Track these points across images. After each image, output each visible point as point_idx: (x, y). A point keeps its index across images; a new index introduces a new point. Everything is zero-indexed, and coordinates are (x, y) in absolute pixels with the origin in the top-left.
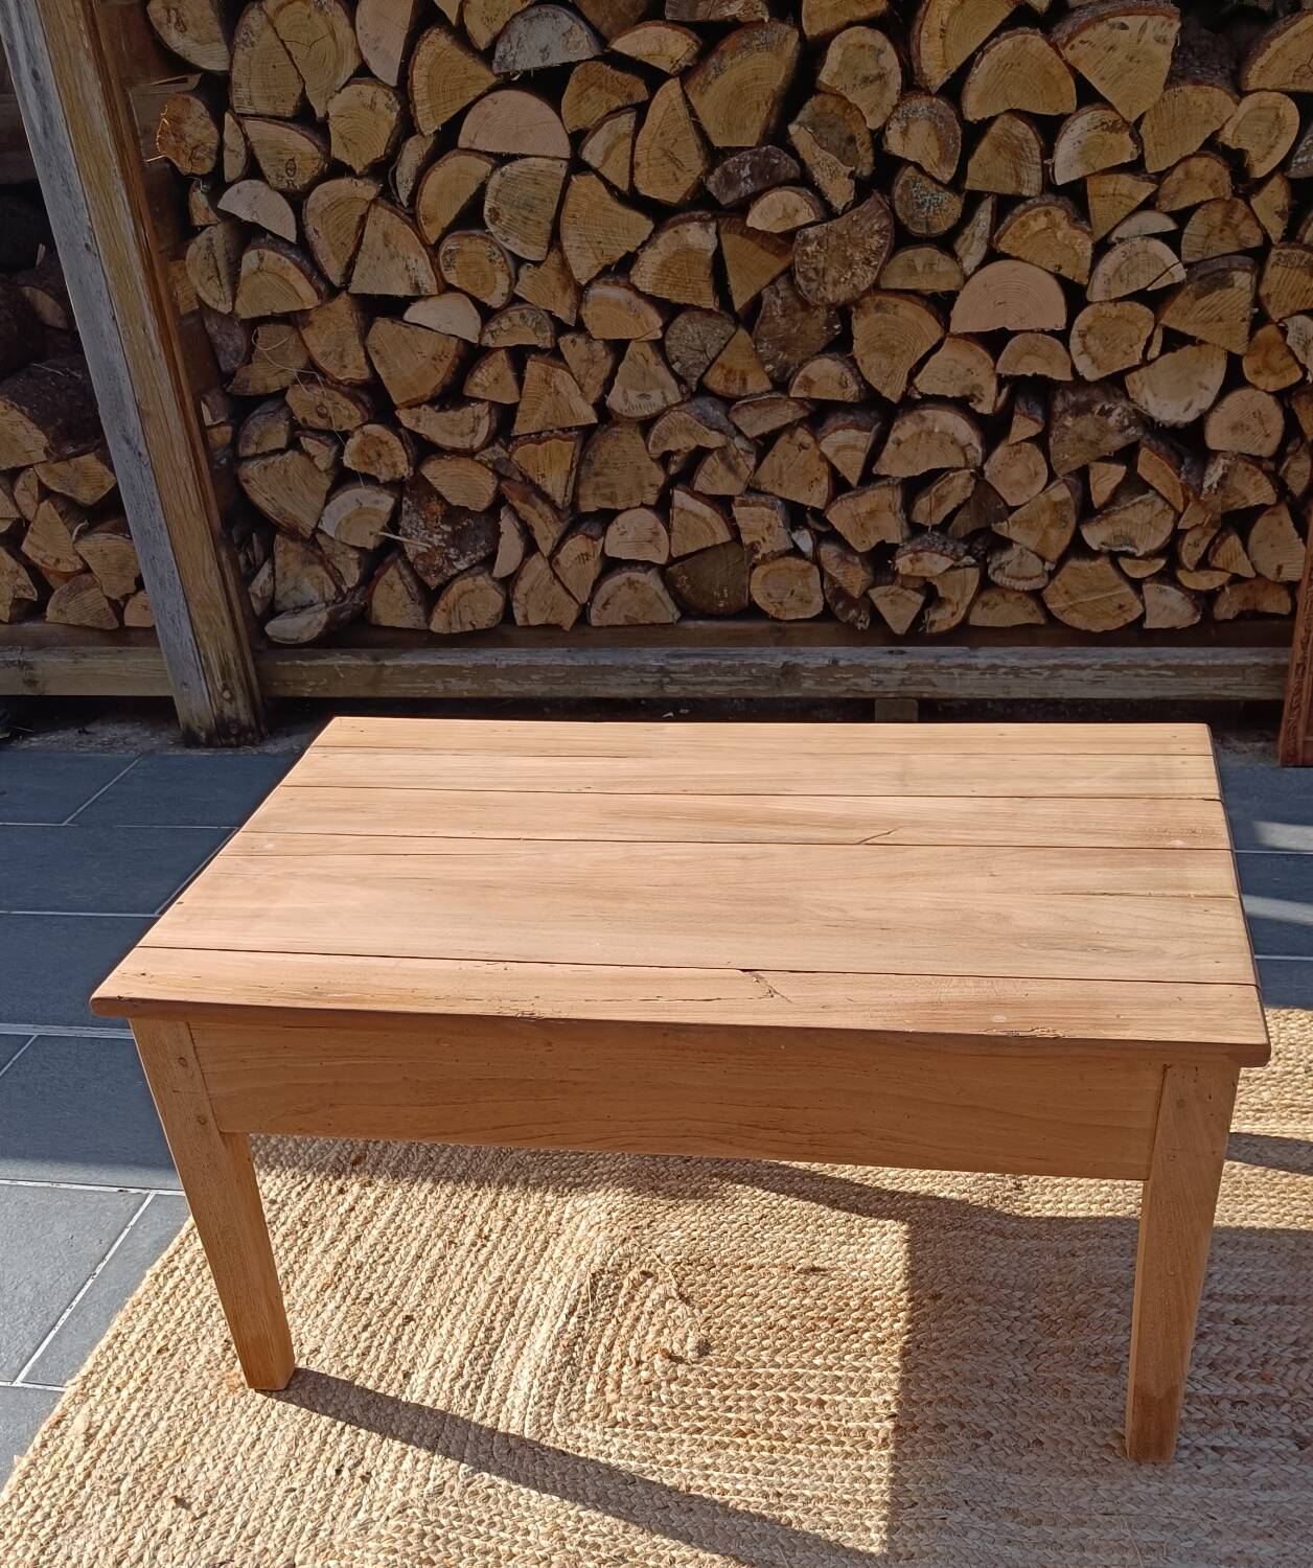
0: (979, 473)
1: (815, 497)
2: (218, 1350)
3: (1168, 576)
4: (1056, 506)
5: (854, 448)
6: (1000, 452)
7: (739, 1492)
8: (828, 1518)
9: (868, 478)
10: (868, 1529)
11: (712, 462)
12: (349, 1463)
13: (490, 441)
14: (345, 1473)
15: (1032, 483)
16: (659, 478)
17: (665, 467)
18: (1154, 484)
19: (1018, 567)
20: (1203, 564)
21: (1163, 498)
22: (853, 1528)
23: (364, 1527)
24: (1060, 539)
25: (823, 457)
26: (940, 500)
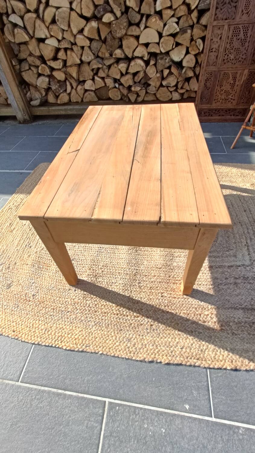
0: (145, 72)
1: (118, 77)
2: (8, 225)
3: (176, 90)
4: (158, 78)
5: (124, 67)
6: (148, 68)
7: (94, 247)
8: (109, 251)
9: (127, 73)
10: (115, 253)
11: (101, 71)
12: (28, 244)
13: (63, 67)
14: (27, 246)
15: (154, 73)
16: (92, 74)
17: (93, 72)
18: (174, 73)
19: (152, 89)
20: (182, 88)
21: (176, 76)
22: (113, 253)
23: (29, 256)
24: (158, 84)
25: (119, 69)
26: (139, 77)
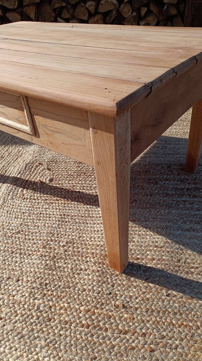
0: (118, 11)
1: (86, 18)
4: (134, 17)
5: (93, 5)
6: (122, 5)
9: (96, 13)
11: (65, 11)
13: (18, 7)
15: (129, 12)
16: (54, 14)
17: (55, 13)
18: (154, 11)
21: (155, 14)
25: (87, 9)
26: (111, 17)
